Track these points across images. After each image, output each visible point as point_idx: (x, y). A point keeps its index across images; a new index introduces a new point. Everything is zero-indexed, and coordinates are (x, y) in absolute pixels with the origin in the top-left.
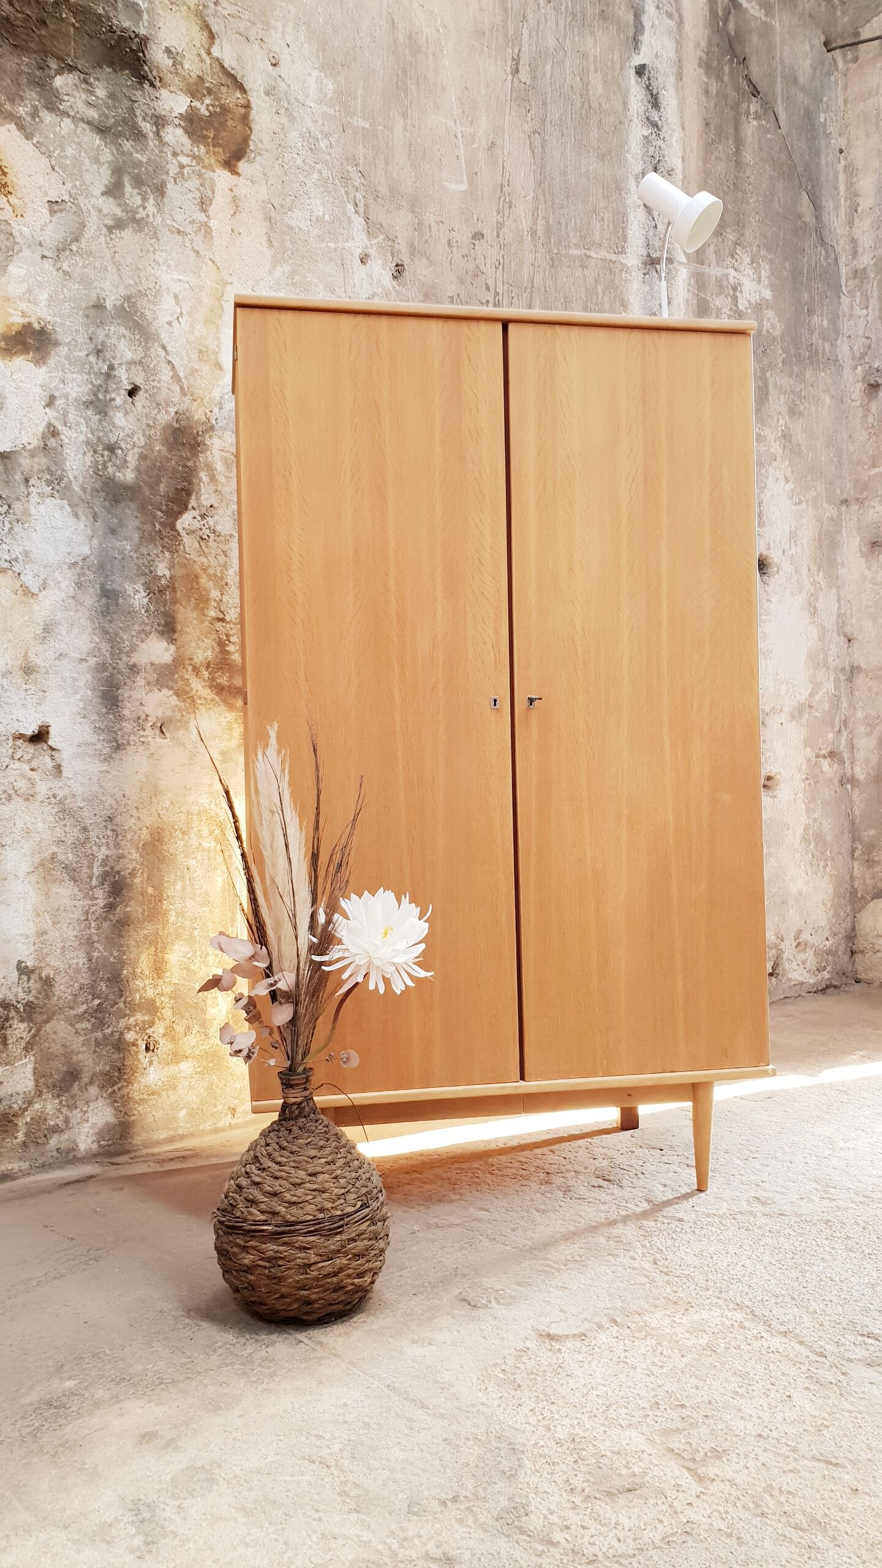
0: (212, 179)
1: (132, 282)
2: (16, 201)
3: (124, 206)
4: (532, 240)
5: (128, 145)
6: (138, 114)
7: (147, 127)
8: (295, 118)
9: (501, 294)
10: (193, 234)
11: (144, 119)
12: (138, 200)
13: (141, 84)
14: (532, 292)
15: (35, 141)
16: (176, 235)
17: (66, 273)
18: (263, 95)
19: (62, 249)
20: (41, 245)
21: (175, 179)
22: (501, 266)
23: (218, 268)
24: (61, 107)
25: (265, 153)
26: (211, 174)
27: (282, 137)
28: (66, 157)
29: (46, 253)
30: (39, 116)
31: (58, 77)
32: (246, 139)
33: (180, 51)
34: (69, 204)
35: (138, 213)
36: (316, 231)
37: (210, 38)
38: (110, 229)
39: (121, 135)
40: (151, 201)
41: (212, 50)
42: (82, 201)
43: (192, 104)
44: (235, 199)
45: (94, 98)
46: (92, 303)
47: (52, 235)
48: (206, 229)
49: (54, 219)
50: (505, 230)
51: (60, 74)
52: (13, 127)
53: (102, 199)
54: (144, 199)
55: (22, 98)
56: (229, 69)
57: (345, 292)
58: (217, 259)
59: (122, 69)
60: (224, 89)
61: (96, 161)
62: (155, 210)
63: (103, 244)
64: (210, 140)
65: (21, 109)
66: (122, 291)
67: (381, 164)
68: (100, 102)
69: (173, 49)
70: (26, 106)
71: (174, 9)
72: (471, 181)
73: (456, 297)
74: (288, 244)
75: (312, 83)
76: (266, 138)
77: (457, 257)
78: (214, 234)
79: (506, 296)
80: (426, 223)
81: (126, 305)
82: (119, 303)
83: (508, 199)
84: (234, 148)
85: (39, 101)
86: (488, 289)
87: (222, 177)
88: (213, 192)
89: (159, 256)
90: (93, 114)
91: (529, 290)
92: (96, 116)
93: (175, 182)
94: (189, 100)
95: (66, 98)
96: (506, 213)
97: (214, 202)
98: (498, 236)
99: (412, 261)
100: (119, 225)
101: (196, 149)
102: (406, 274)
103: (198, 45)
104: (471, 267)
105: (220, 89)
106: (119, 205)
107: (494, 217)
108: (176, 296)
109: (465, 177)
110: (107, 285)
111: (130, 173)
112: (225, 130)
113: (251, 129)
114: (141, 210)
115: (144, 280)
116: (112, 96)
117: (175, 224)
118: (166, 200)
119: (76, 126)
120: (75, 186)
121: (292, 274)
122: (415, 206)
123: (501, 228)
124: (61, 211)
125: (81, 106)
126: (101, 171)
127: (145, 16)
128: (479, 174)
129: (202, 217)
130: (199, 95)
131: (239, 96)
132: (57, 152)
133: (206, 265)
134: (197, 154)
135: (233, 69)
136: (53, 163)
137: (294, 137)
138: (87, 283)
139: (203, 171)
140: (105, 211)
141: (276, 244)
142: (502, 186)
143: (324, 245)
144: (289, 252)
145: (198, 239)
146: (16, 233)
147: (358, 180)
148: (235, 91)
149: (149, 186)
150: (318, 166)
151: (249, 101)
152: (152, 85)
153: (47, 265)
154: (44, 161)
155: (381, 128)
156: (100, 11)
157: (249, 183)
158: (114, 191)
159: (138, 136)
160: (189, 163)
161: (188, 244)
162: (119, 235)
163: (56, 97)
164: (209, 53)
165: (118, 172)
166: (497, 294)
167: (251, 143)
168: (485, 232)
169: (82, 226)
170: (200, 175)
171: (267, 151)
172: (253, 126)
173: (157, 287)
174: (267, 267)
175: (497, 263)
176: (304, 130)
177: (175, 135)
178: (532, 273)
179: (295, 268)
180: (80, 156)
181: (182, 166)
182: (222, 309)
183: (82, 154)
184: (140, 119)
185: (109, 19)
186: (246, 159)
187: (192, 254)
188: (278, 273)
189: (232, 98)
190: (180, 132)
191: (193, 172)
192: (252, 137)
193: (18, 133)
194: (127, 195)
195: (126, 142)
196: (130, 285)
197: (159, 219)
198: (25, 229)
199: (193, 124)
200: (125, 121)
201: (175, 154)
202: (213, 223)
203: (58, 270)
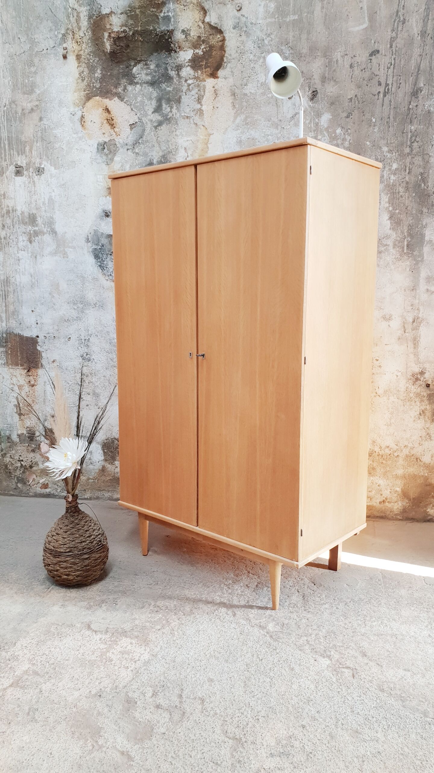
0: (204, 85)
1: (165, 148)
2: (117, 129)
3: (163, 115)
4: (421, 38)
5: (164, 86)
6: (169, 69)
7: (173, 73)
8: (250, 34)
9: (390, 84)
10: (194, 116)
11: (172, 70)
12: (169, 109)
13: (170, 54)
14: (418, 74)
15: (125, 100)
16: (186, 120)
17: (137, 154)
18: (232, 30)
19: (136, 143)
20: (127, 145)
21: (186, 93)
22: (392, 66)
23: (206, 129)
24: (136, 81)
25: (233, 60)
26: (203, 83)
27: (242, 47)
28: (138, 102)
29: (129, 148)
30: (126, 89)
31: (135, 68)
32: (222, 59)
33: (189, 28)
34: (139, 123)
35: (168, 115)
36: (261, 91)
37: (204, 14)
38: (156, 127)
39: (161, 82)
40: (175, 108)
41: (205, 20)
42: (144, 119)
43: (195, 52)
44: (215, 91)
45: (149, 70)
46: (148, 163)
47: (130, 140)
48: (200, 112)
49: (132, 132)
50: (398, 40)
51: (135, 66)
52: (116, 99)
53: (152, 116)
54: (171, 108)
55: (120, 84)
56: (214, 25)
57: (277, 118)
58: (206, 124)
59: (161, 51)
60: (211, 37)
61: (151, 99)
62: (177, 111)
63: (153, 135)
64: (203, 66)
65: (119, 89)
66: (161, 154)
67: (304, 36)
68: (152, 71)
69: (185, 29)
70: (121, 87)
71: (186, 9)
72: (372, 19)
73: (354, 97)
74: (245, 104)
75: (261, 10)
76: (233, 52)
77: (357, 71)
78: (204, 113)
79: (395, 84)
80: (335, 60)
81: (162, 160)
82: (160, 159)
83: (402, 19)
84: (215, 65)
85: (127, 82)
86: (380, 84)
87: (210, 82)
88: (204, 92)
89: (178, 133)
90: (149, 78)
91: (415, 74)
92: (150, 78)
93: (186, 94)
94: (193, 51)
95: (137, 76)
96: (400, 29)
97: (205, 97)
98: (391, 47)
99: (323, 86)
100: (160, 124)
101: (196, 74)
102: (319, 95)
103: (197, 20)
104: (367, 75)
105: (209, 38)
106: (160, 115)
107: (388, 34)
108: (185, 149)
109: (366, 19)
110: (154, 153)
111: (165, 99)
112: (211, 58)
113: (225, 52)
114: (170, 114)
115: (170, 145)
116: (157, 66)
117: (186, 115)
118: (181, 105)
119: (142, 87)
120: (141, 114)
121: (247, 117)
122: (327, 53)
123: (394, 41)
124: (135, 127)
125: (144, 76)
126: (152, 103)
127: (172, 20)
128: (378, 12)
129: (199, 106)
130: (198, 46)
131: (219, 36)
132: (134, 102)
133: (200, 128)
134: (197, 76)
135: (216, 24)
136: (132, 107)
137: (250, 45)
138: (145, 154)
139: (200, 83)
140: (154, 120)
141: (237, 106)
142: (397, 12)
143: (266, 96)
144: (245, 108)
145: (197, 119)
146: (117, 143)
147: (288, 52)
148: (217, 35)
149: (173, 101)
150: (263, 55)
151: (224, 37)
152: (176, 52)
153: (130, 152)
154: (129, 107)
155: (305, 15)
156: (152, 28)
157: (223, 80)
158: (158, 109)
159: (169, 79)
160: (193, 82)
161: (192, 122)
162: (160, 129)
163: (134, 77)
164: (203, 22)
165: (159, 100)
166: (387, 85)
167: (225, 59)
168: (380, 49)
169: (144, 130)
170: (198, 86)
171: (234, 59)
172: (226, 49)
173: (177, 147)
174: (232, 120)
175: (389, 65)
176: (256, 38)
177: (187, 72)
178: (419, 61)
179: (247, 115)
180: (143, 99)
181: (189, 85)
182: (208, 148)
183: (144, 98)
184: (170, 71)
185: (155, 30)
186: (222, 68)
187: (194, 126)
188: (238, 120)
189: (215, 40)
190: (189, 68)
191: (195, 86)
192: (225, 55)
193: (118, 100)
194: (164, 109)
195: (163, 85)
196: (164, 150)
197: (178, 114)
198: (121, 140)
199: (195, 63)
200: (163, 75)
201: (186, 81)
202: (204, 108)
203: (134, 153)
